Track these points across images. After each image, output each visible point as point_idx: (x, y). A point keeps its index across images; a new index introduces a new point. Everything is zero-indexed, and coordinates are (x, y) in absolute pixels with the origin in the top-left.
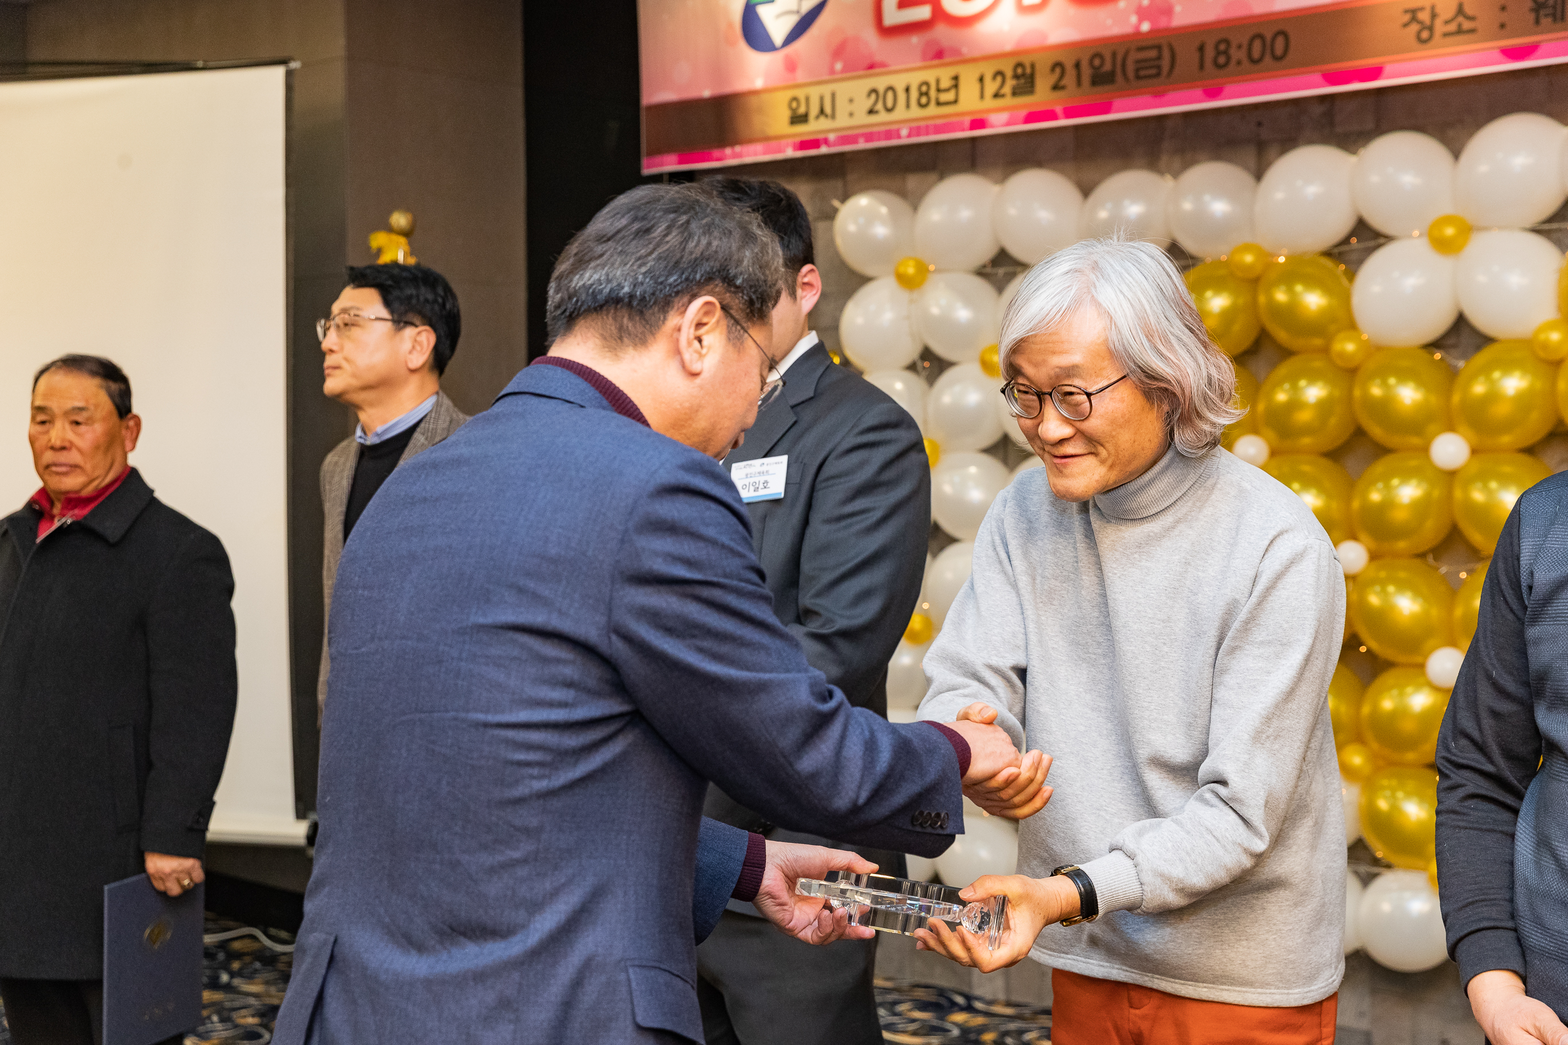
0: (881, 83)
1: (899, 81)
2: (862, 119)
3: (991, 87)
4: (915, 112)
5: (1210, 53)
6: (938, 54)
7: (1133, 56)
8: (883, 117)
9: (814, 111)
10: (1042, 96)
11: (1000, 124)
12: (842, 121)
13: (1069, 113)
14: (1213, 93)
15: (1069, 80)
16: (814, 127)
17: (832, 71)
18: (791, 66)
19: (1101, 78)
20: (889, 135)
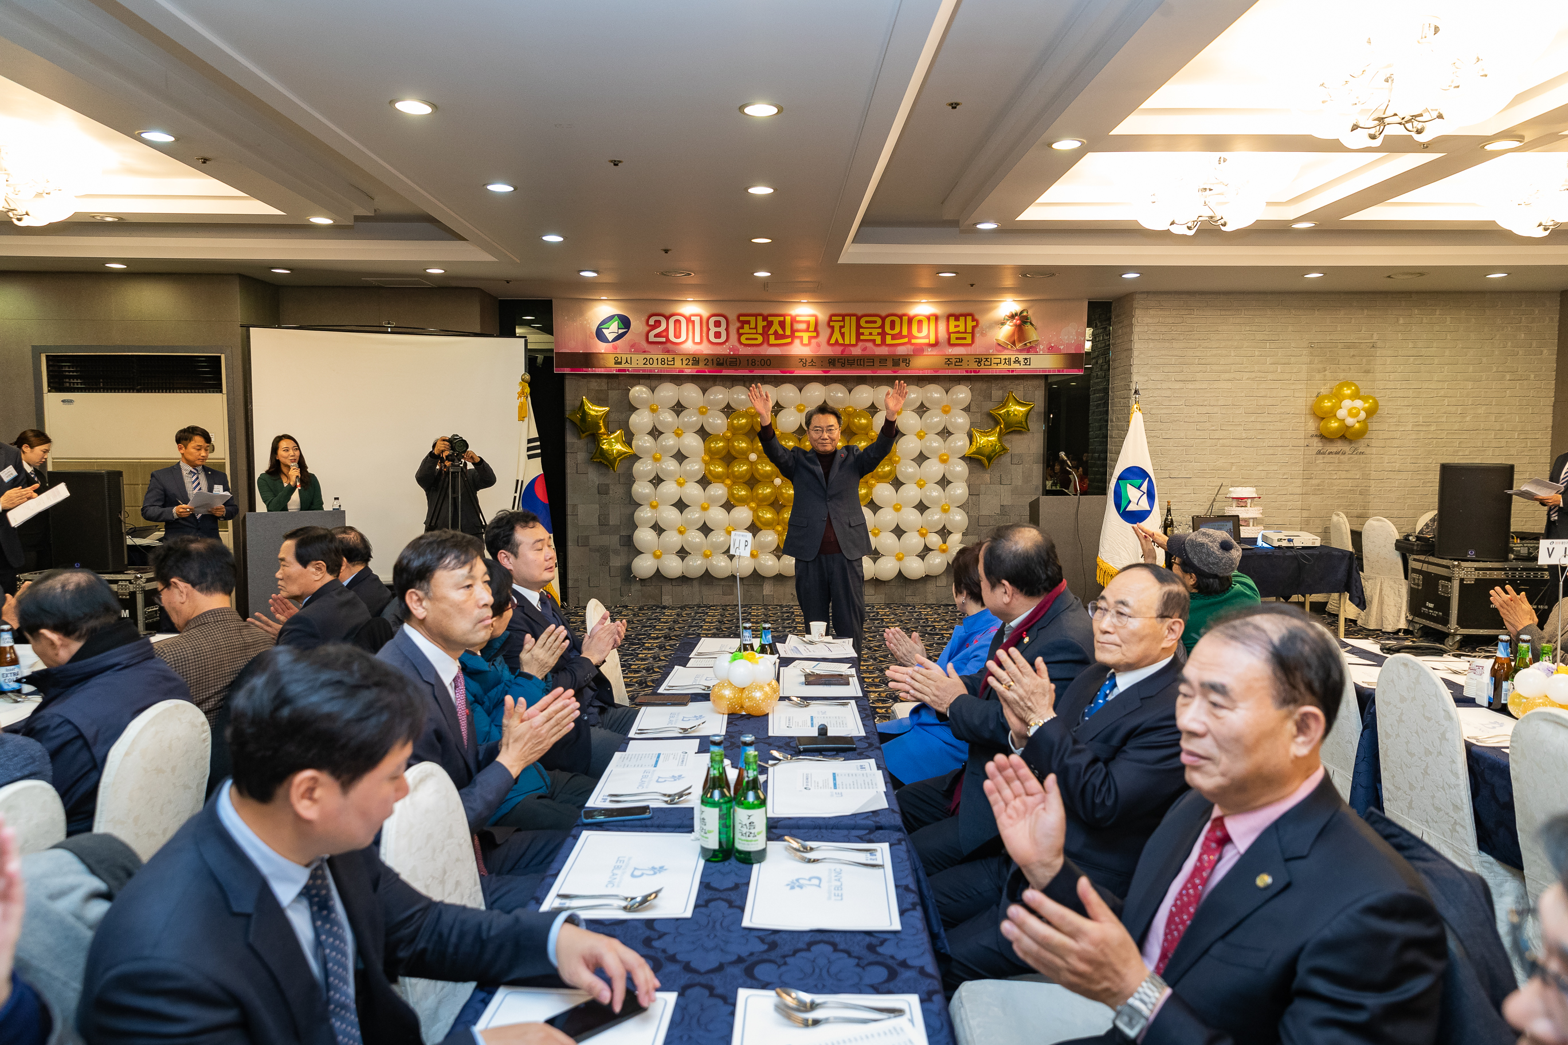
0: (648, 357)
1: (655, 357)
2: (641, 365)
3: (685, 362)
4: (660, 366)
5: (750, 362)
6: (668, 351)
7: (729, 360)
8: (649, 366)
9: (624, 361)
10: (701, 366)
11: (688, 371)
12: (634, 365)
13: (709, 372)
14: (751, 372)
15: (710, 363)
16: (623, 366)
17: (631, 351)
18: (615, 348)
19: (719, 364)
20: (651, 371)
